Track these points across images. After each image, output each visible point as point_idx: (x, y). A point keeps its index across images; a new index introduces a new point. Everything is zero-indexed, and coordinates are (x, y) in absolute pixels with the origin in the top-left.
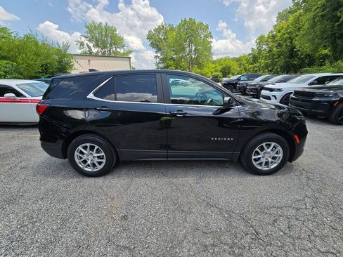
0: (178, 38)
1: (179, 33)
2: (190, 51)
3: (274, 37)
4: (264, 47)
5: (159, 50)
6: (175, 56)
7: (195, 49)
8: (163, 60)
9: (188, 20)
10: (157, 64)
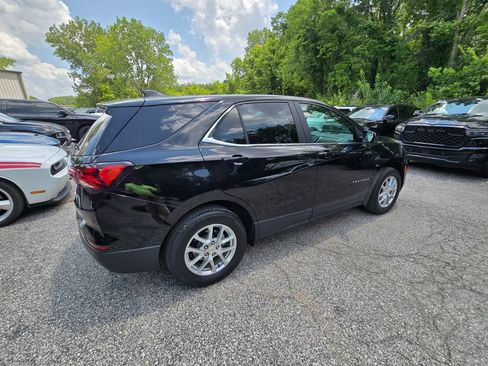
0: (116, 48)
1: (116, 39)
2: (140, 70)
3: (251, 62)
4: (242, 73)
5: (78, 63)
6: (112, 76)
7: (148, 68)
8: (88, 82)
9: (129, 21)
10: (78, 88)
